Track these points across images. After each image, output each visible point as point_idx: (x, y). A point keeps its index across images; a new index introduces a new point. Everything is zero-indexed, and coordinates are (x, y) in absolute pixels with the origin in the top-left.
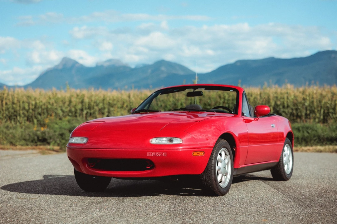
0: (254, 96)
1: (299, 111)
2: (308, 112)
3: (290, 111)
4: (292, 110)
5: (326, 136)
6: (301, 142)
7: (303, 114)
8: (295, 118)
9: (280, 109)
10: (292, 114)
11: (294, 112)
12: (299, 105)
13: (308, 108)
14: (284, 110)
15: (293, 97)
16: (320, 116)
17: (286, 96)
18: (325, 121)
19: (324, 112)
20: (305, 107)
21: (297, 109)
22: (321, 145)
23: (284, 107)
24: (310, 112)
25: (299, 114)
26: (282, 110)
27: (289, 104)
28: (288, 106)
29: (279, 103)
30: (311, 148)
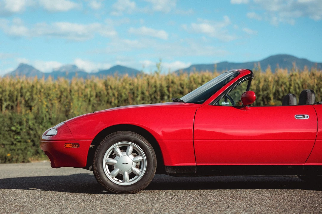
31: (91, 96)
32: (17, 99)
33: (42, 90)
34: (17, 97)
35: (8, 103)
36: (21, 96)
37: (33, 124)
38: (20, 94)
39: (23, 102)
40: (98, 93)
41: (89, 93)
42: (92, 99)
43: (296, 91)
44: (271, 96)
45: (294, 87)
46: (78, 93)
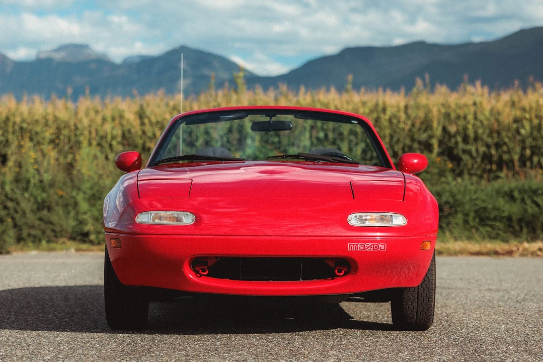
0: (389, 112)
1: (505, 148)
2: (528, 152)
3: (483, 149)
4: (488, 147)
6: (518, 228)
7: (516, 157)
8: (494, 167)
9: (457, 143)
10: (487, 157)
11: (493, 151)
12: (504, 134)
13: (529, 141)
14: (468, 147)
15: (487, 113)
17: (470, 111)
20: (518, 138)
21: (498, 146)
23: (466, 140)
24: (533, 153)
25: (506, 157)
26: (461, 146)
27: (480, 131)
28: (476, 138)
29: (453, 129)
31: (113, 138)
33: (25, 126)
37: (12, 190)
40: (126, 133)
41: (109, 131)
42: (114, 143)
43: (476, 133)
44: (435, 142)
45: (474, 125)
46: (90, 132)
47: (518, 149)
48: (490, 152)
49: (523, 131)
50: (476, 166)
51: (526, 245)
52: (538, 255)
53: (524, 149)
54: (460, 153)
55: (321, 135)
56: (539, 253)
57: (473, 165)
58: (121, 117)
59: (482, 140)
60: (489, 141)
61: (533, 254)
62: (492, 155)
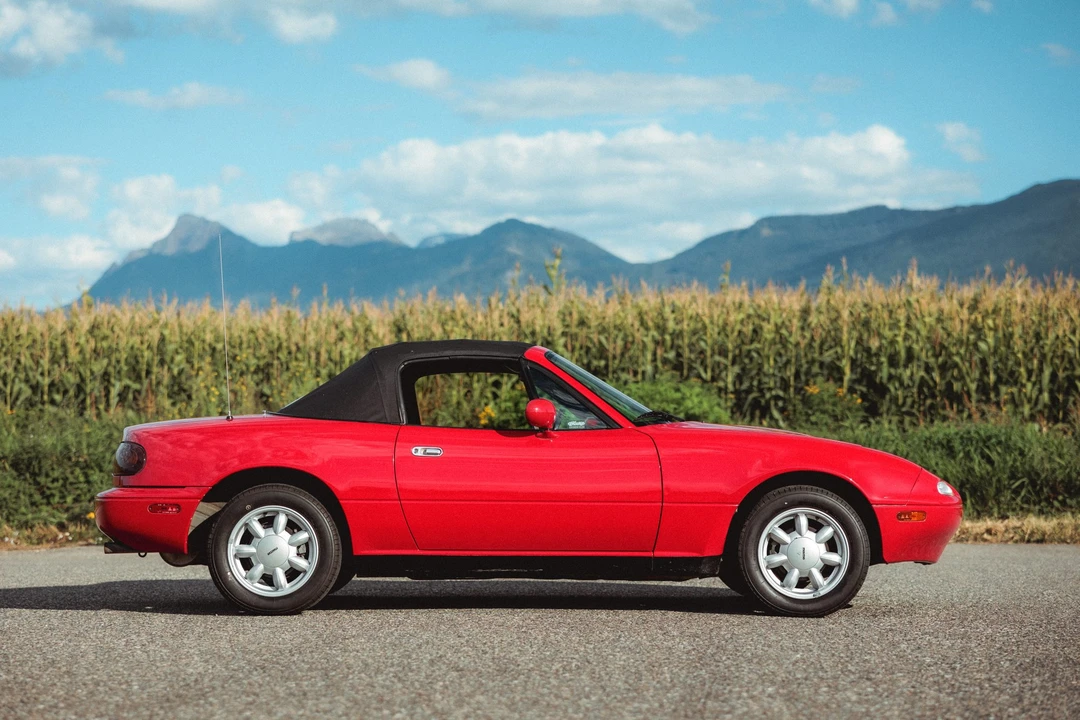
0: (775, 318)
1: (956, 372)
2: (992, 377)
3: (920, 374)
4: (928, 369)
5: (1060, 475)
7: (973, 386)
9: (880, 364)
10: (927, 387)
11: (936, 376)
12: (952, 350)
13: (991, 361)
14: (897, 372)
15: (931, 320)
16: (1041, 391)
17: (902, 315)
18: (1056, 412)
19: (1054, 376)
20: (976, 358)
21: (943, 368)
22: (1041, 512)
24: (999, 380)
25: (957, 386)
26: (887, 369)
27: (916, 347)
28: (911, 356)
29: (874, 344)
30: (1000, 525)
32: (148, 373)
33: (219, 346)
34: (149, 365)
35: (127, 382)
36: (162, 362)
38: (157, 359)
39: (166, 380)
41: (347, 352)
43: (909, 350)
44: (845, 364)
45: (906, 337)
46: (318, 354)
47: (976, 374)
48: (932, 378)
49: (982, 346)
50: (909, 401)
51: (968, 524)
52: (985, 540)
53: (985, 373)
54: (885, 380)
55: (671, 355)
56: (986, 536)
57: (905, 398)
58: (368, 329)
59: (919, 359)
60: (932, 360)
61: (977, 538)
62: (935, 382)
